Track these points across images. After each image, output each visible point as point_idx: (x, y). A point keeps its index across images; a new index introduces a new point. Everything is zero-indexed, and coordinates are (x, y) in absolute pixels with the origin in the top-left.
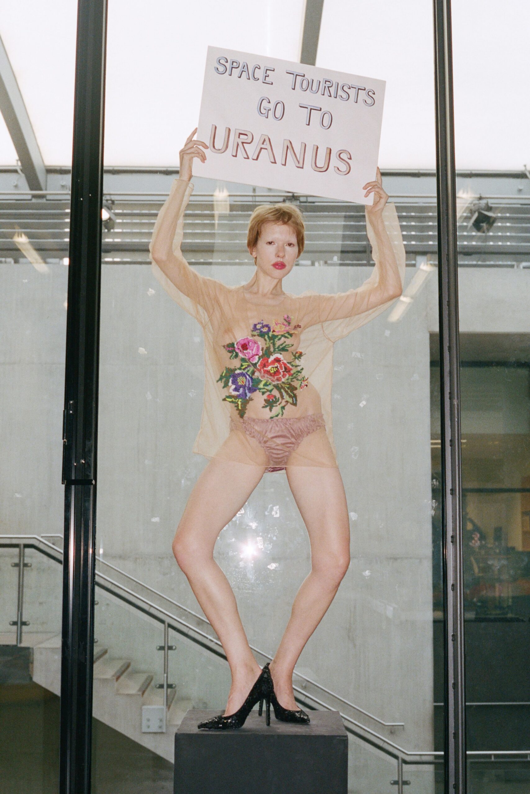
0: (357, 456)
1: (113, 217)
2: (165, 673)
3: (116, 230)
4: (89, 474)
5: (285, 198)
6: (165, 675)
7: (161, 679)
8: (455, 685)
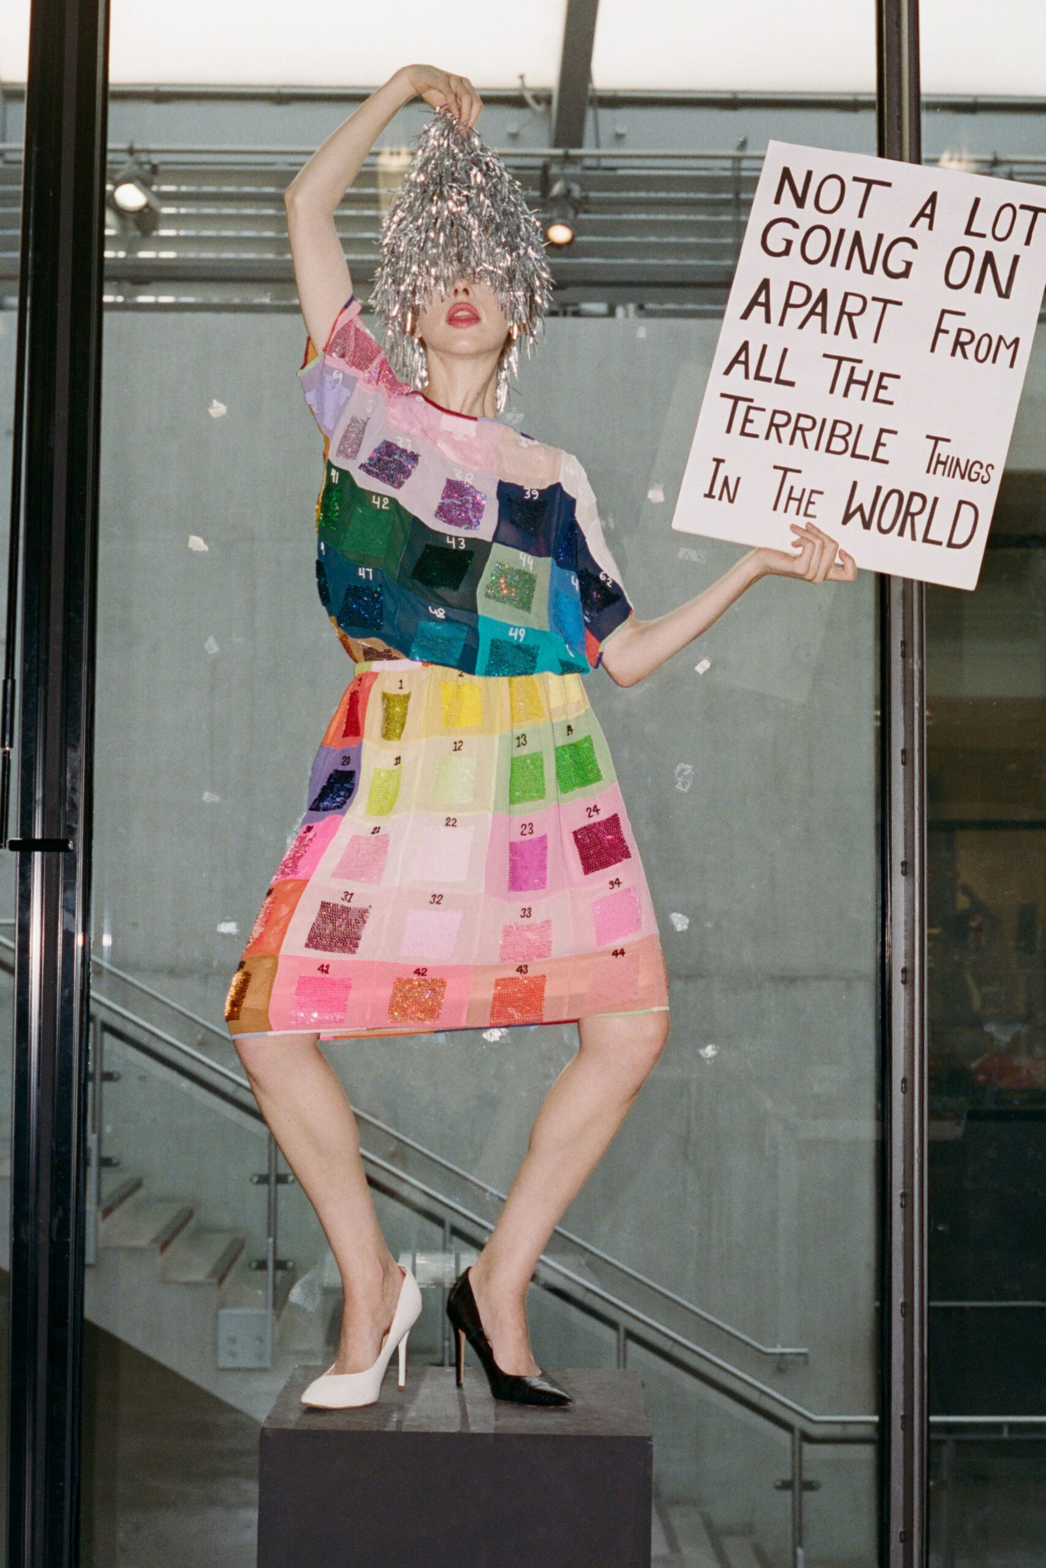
0: (689, 785)
1: (155, 203)
2: (269, 1236)
3: (164, 233)
4: (74, 825)
5: (547, 160)
6: (271, 1240)
7: (262, 1246)
8: (907, 1307)
